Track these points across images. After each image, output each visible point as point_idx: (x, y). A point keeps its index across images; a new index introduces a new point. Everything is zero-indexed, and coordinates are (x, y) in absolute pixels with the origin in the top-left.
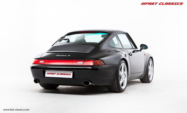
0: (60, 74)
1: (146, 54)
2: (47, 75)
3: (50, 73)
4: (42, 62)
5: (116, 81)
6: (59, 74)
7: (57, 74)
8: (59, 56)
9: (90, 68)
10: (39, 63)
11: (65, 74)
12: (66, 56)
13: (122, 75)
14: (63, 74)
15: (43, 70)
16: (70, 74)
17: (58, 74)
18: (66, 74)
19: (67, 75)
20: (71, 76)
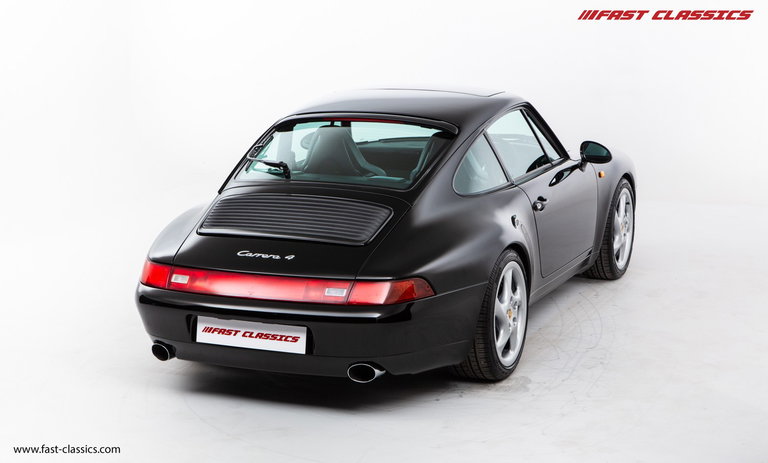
0: (254, 335)
1: (603, 173)
2: (202, 337)
3: (215, 330)
4: (180, 279)
5: (480, 346)
6: (250, 336)
7: (244, 335)
8: (251, 255)
9: (376, 315)
10: (170, 282)
11: (274, 337)
12: (278, 257)
13: (505, 312)
14: (267, 337)
15: (188, 318)
16: (295, 339)
17: (248, 334)
18: (282, 336)
19: (285, 340)
20: (300, 347)
